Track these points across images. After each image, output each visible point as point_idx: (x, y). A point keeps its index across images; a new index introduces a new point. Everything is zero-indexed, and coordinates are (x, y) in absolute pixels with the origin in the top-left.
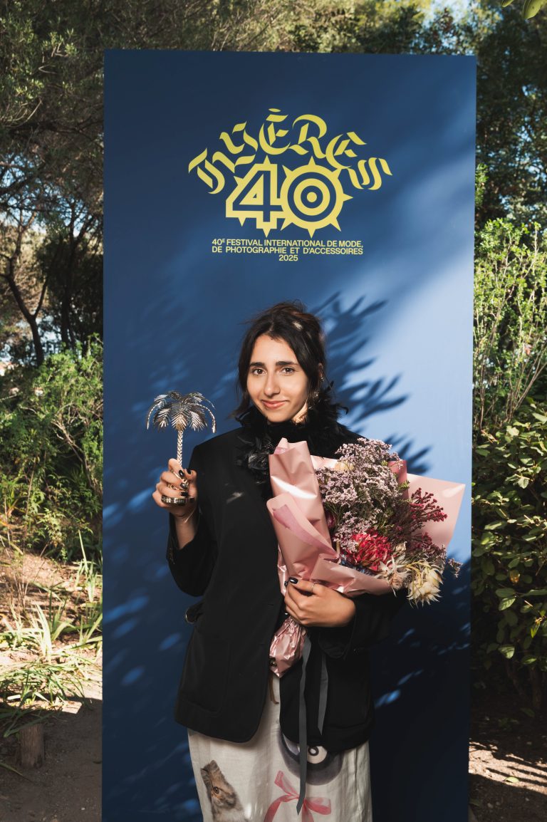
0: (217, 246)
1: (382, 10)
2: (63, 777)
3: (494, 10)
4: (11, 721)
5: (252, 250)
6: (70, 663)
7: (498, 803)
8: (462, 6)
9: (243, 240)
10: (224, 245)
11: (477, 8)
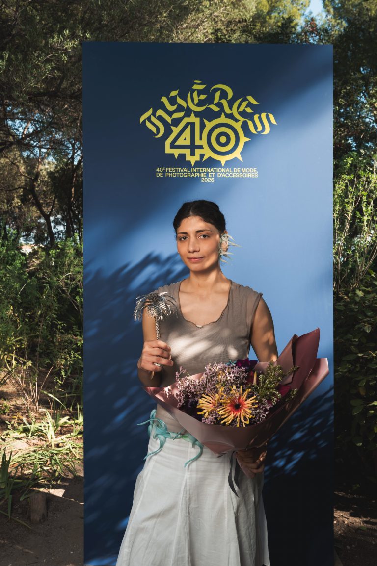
0: (160, 172)
1: (270, 20)
2: (59, 529)
3: (342, 20)
4: (25, 489)
5: (183, 175)
6: (66, 447)
7: (353, 546)
8: (322, 17)
9: (177, 168)
10: (164, 172)
11: (332, 18)
